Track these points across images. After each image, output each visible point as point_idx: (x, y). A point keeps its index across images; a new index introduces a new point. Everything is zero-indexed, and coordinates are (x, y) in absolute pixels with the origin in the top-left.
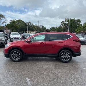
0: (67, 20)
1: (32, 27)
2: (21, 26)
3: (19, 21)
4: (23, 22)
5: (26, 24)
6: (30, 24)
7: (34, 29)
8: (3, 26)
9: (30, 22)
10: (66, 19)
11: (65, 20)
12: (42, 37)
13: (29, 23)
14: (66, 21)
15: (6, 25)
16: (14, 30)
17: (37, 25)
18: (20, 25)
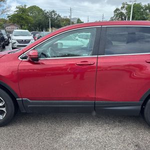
0: (126, 6)
1: (59, 21)
2: (37, 19)
3: (34, 8)
4: (41, 10)
5: (46, 13)
6: (55, 15)
7: (62, 24)
8: (4, 18)
9: (53, 11)
10: (123, 4)
11: (122, 6)
12: (77, 40)
13: (51, 13)
14: (124, 7)
15: (8, 17)
16: (26, 27)
17: (68, 17)
18: (35, 17)
